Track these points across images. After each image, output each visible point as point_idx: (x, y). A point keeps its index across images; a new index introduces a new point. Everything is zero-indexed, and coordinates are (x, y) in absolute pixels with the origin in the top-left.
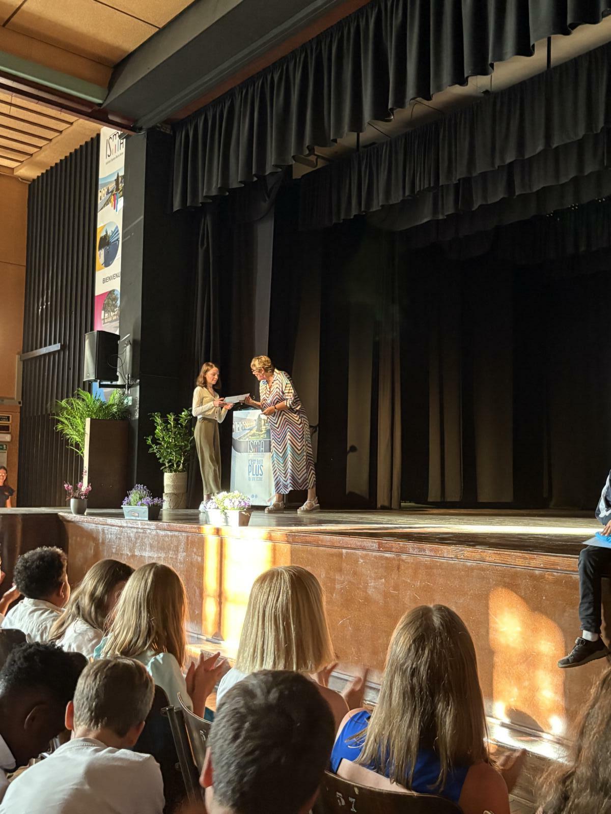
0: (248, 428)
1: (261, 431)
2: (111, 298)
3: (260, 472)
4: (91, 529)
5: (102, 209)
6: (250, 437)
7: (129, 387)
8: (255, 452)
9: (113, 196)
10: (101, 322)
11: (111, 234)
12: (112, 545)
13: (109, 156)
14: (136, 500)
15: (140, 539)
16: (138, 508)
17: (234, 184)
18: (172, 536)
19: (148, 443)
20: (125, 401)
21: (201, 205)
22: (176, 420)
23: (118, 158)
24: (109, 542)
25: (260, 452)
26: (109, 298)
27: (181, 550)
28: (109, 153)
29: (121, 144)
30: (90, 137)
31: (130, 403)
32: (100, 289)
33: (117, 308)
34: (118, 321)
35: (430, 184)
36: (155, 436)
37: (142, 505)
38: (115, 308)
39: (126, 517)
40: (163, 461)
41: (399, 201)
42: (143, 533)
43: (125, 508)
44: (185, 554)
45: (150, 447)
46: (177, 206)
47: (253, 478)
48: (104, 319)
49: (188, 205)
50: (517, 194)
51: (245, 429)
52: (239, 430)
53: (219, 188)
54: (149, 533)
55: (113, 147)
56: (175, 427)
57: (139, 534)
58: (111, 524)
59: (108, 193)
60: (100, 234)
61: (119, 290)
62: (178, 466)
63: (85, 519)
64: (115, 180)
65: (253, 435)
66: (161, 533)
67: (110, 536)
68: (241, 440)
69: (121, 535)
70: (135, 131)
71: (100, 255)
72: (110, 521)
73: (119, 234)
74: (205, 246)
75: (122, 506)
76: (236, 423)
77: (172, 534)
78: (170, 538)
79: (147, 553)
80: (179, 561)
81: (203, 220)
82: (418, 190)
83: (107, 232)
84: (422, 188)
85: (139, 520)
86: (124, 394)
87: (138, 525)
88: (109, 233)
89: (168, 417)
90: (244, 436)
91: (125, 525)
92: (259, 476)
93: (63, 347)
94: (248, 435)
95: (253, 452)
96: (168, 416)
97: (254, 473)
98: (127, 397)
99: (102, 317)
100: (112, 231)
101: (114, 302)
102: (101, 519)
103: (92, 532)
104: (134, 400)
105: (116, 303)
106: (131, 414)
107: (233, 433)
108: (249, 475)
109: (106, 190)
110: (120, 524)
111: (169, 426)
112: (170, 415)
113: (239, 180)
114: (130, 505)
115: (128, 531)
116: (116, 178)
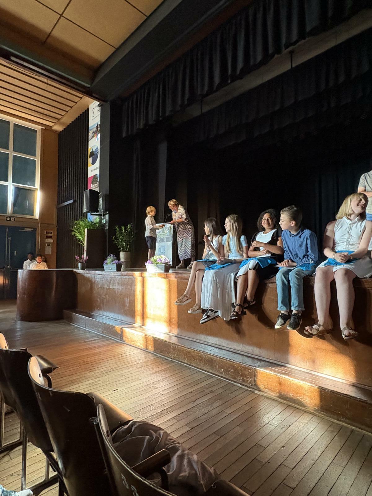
3: (164, 251)
4: (88, 277)
5: (90, 140)
7: (104, 215)
9: (95, 134)
12: (99, 283)
13: (93, 117)
14: (110, 262)
15: (113, 280)
16: (111, 265)
19: (113, 239)
20: (102, 222)
21: (135, 134)
22: (125, 229)
23: (98, 116)
24: (97, 282)
26: (94, 178)
29: (98, 111)
30: (85, 110)
31: (104, 222)
32: (90, 174)
33: (98, 183)
34: (99, 187)
36: (116, 236)
37: (113, 264)
39: (105, 270)
40: (120, 247)
41: (223, 132)
42: (114, 277)
43: (105, 265)
45: (114, 241)
46: (124, 135)
49: (129, 134)
53: (144, 125)
54: (117, 278)
55: (95, 113)
57: (112, 278)
58: (98, 274)
59: (93, 133)
60: (90, 150)
61: (99, 174)
62: (126, 249)
63: (86, 272)
64: (96, 127)
65: (161, 235)
66: (123, 277)
67: (97, 280)
69: (103, 279)
70: (105, 102)
71: (90, 160)
72: (97, 272)
73: (98, 150)
75: (103, 265)
77: (128, 277)
79: (116, 287)
81: (136, 142)
85: (111, 271)
86: (101, 218)
87: (112, 273)
88: (94, 150)
89: (122, 228)
91: (105, 274)
92: (164, 253)
93: (74, 201)
97: (161, 252)
98: (103, 219)
99: (91, 187)
101: (96, 180)
102: (93, 271)
104: (106, 222)
106: (105, 227)
108: (159, 252)
110: (102, 274)
111: (122, 231)
112: (122, 226)
113: (153, 121)
114: (107, 264)
115: (107, 277)
116: (96, 125)
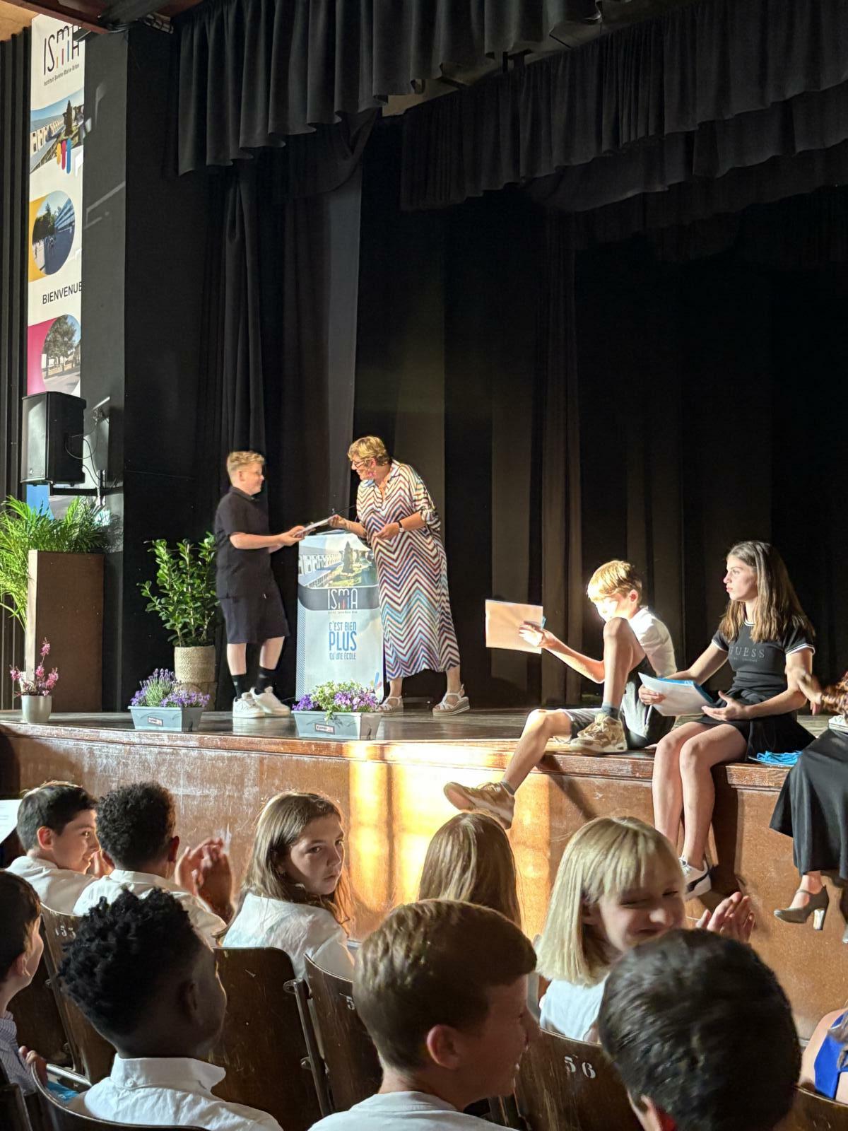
0: (327, 566)
1: (352, 571)
2: (60, 330)
3: (351, 644)
4: (64, 750)
5: (38, 167)
6: (331, 582)
7: (105, 492)
8: (341, 608)
9: (59, 145)
10: (40, 373)
11: (57, 214)
12: (110, 776)
13: (50, 70)
14: (158, 696)
15: (167, 764)
16: (163, 711)
17: (298, 127)
18: (230, 759)
19: (143, 594)
20: (97, 519)
21: (232, 163)
22: (195, 553)
23: (69, 73)
24: (105, 770)
25: (350, 608)
26: (56, 331)
27: (250, 783)
28: (49, 64)
29: (74, 48)
30: (11, 33)
31: (106, 523)
32: (37, 314)
33: (74, 350)
34: (79, 373)
35: (647, 132)
36: (158, 582)
37: (169, 704)
38: (69, 349)
39: (136, 727)
40: (174, 625)
41: (590, 160)
42: (173, 754)
43: (136, 711)
44: (257, 789)
45: (150, 601)
46: (186, 164)
47: (339, 654)
48: (46, 370)
49: (208, 162)
50: (799, 149)
51: (322, 569)
52: (310, 570)
53: (271, 134)
54: (186, 755)
55: (57, 54)
56: (192, 565)
57: (164, 756)
58: (108, 740)
59: (49, 138)
60: (35, 214)
61: (78, 317)
62: (199, 634)
63: (55, 732)
64: (64, 114)
65: (338, 578)
66: (209, 753)
67: (105, 761)
68: (315, 588)
69: (127, 758)
70: (105, 27)
71: (37, 253)
72: (105, 734)
73: (73, 213)
74: (238, 236)
75: (129, 707)
76: (305, 557)
77: (230, 755)
78: (226, 761)
79: (181, 789)
80: (245, 802)
81: (232, 191)
82: (625, 140)
83: (48, 210)
84: (633, 138)
85: (164, 732)
86: (93, 506)
87: (162, 740)
88: (54, 211)
89: (178, 547)
90: (320, 580)
91: (136, 740)
92: (350, 651)
94: (328, 578)
95: (337, 609)
96: (180, 545)
97: (341, 646)
98: (101, 509)
99: (44, 365)
100: (59, 208)
101: (66, 339)
102: (86, 732)
103: (68, 753)
104: (112, 516)
105: (70, 339)
106: (107, 542)
107: (300, 575)
108: (330, 649)
109: (46, 133)
110: (125, 740)
111: (181, 563)
112: (181, 543)
113: (309, 121)
114: (145, 704)
115: (143, 751)
116: (66, 111)
